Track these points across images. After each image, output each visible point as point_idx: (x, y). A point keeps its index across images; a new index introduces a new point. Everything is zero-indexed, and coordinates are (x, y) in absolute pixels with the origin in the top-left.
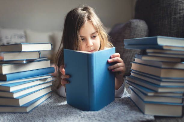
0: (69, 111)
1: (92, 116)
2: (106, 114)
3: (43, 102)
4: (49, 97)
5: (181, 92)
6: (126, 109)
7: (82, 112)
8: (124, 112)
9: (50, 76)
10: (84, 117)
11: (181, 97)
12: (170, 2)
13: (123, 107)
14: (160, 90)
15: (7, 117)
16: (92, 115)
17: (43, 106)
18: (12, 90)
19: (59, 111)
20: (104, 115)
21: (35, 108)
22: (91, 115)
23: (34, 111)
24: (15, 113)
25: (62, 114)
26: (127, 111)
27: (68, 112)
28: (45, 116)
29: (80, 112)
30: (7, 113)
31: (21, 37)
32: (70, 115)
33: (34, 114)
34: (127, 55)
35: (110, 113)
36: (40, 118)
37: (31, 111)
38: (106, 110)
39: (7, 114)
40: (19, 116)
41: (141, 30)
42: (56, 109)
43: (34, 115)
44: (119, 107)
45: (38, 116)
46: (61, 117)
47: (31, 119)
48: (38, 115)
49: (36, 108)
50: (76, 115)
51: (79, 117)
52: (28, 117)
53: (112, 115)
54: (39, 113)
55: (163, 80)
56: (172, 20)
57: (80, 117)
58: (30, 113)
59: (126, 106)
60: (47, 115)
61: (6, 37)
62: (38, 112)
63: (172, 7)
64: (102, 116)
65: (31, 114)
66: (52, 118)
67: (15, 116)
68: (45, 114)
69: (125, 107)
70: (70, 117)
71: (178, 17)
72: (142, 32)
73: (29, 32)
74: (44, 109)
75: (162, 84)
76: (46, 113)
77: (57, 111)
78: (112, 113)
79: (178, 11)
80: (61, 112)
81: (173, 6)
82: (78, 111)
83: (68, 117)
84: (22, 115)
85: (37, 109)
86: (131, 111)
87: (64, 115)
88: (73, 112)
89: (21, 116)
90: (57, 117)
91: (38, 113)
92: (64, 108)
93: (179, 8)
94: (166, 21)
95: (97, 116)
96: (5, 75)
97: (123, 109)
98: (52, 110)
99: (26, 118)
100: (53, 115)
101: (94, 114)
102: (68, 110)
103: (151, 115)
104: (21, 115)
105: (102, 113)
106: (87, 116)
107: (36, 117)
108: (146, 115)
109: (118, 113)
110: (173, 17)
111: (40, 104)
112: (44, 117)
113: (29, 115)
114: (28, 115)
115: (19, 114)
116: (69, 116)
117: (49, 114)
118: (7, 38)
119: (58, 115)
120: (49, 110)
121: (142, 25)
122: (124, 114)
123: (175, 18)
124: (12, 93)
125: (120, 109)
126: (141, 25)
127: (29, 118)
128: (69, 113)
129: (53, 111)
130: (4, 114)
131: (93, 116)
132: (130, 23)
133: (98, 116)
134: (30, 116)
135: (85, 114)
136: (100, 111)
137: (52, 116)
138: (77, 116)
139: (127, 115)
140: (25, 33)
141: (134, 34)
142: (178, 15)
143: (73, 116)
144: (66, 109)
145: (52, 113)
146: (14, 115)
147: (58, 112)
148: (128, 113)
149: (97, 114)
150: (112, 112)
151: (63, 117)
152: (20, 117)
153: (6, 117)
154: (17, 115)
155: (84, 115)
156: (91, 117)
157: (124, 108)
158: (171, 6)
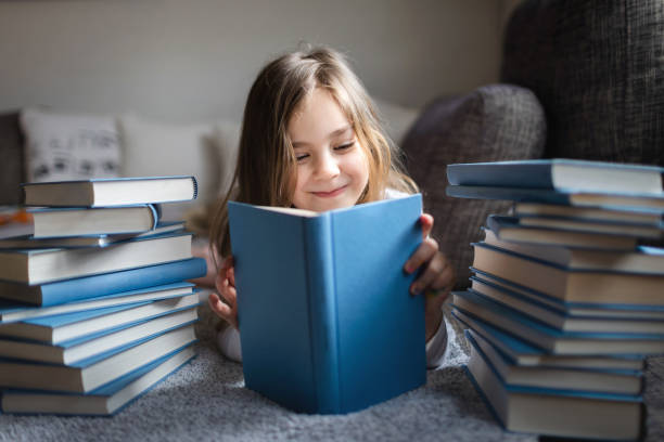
0: (250, 414)
1: (324, 431)
2: (373, 425)
3: (164, 379)
4: (189, 362)
5: (639, 356)
6: (445, 411)
7: (290, 419)
8: (437, 421)
9: (190, 291)
10: (296, 436)
11: (636, 371)
12: (622, 25)
13: (435, 402)
14: (561, 348)
15: (42, 428)
16: (326, 427)
17: (162, 393)
18: (58, 337)
19: (215, 414)
20: (366, 428)
21: (136, 399)
22: (321, 428)
23: (132, 409)
24: (67, 416)
25: (224, 423)
26: (449, 415)
27: (246, 415)
28: (166, 427)
29: (285, 419)
30: (44, 414)
31: (105, 142)
32: (250, 426)
33: (132, 422)
34: (467, 213)
35: (386, 421)
36: (148, 436)
37: (122, 409)
38: (375, 414)
39: (41, 417)
40: (82, 427)
41: (519, 124)
42: (207, 406)
43: (130, 425)
44: (422, 401)
45: (145, 429)
46: (221, 432)
47: (121, 437)
48: (145, 425)
49: (140, 402)
50: (271, 427)
51: (281, 436)
52: (109, 431)
53: (393, 430)
54: (149, 416)
55: (574, 312)
56: (630, 90)
57: (286, 434)
58: (116, 418)
59: (446, 400)
60: (175, 426)
61: (55, 143)
62: (146, 414)
63: (629, 41)
64: (360, 432)
65: (120, 419)
66: (190, 435)
67: (69, 425)
68: (168, 422)
69: (442, 401)
70: (251, 436)
71: (651, 78)
72: (522, 132)
73: (132, 124)
74: (166, 402)
75: (569, 326)
76: (171, 418)
77: (208, 413)
78: (395, 424)
79: (653, 57)
80: (223, 418)
81: (633, 40)
82: (279, 414)
83: (242, 433)
84: (90, 425)
85: (142, 405)
86: (463, 417)
87: (229, 427)
88: (261, 416)
89: (88, 427)
90: (207, 434)
91: (145, 419)
92: (234, 402)
93: (656, 46)
94: (609, 94)
95: (342, 434)
96: (37, 288)
97: (435, 410)
98: (194, 409)
99: (102, 433)
100: (192, 427)
101: (330, 426)
102: (246, 410)
103: (530, 435)
104: (89, 422)
105: (361, 423)
106: (306, 433)
107: (136, 431)
108: (513, 433)
109: (416, 424)
110: (632, 77)
111: (156, 385)
112: (163, 433)
113: (113, 425)
114: (109, 424)
115: (80, 420)
116: (247, 429)
117: (182, 423)
118: (56, 147)
119: (211, 428)
120: (182, 409)
121: (520, 108)
122: (434, 427)
123: (641, 82)
124: (60, 349)
125: (426, 408)
126: (518, 107)
127: (114, 435)
128: (247, 420)
129: (196, 412)
130: (33, 419)
131: (328, 434)
132: (481, 99)
133: (347, 432)
134: (115, 429)
135: (302, 427)
136: (353, 417)
137: (189, 430)
138: (274, 432)
139: (445, 432)
140: (120, 127)
141: (494, 141)
142: (652, 73)
143: (263, 430)
144: (241, 404)
145: (191, 418)
146: (65, 424)
147: (212, 416)
148: (450, 425)
149: (342, 426)
150: (394, 420)
151: (228, 433)
152: (83, 431)
153: (36, 430)
154: (76, 424)
155: (297, 429)
156: (320, 434)
157: (438, 408)
158: (626, 37)
